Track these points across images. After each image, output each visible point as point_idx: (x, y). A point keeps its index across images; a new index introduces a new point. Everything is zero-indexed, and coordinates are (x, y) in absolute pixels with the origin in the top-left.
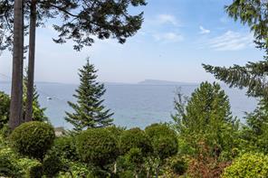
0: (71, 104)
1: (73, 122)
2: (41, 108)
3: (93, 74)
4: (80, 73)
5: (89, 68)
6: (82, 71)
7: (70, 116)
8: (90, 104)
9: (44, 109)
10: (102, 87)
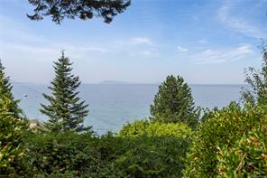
0: (46, 97)
1: (48, 114)
2: (14, 100)
3: (68, 67)
4: (56, 66)
5: (64, 61)
6: (57, 64)
7: (45, 108)
8: (65, 96)
9: (18, 101)
10: (77, 79)
